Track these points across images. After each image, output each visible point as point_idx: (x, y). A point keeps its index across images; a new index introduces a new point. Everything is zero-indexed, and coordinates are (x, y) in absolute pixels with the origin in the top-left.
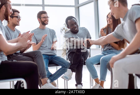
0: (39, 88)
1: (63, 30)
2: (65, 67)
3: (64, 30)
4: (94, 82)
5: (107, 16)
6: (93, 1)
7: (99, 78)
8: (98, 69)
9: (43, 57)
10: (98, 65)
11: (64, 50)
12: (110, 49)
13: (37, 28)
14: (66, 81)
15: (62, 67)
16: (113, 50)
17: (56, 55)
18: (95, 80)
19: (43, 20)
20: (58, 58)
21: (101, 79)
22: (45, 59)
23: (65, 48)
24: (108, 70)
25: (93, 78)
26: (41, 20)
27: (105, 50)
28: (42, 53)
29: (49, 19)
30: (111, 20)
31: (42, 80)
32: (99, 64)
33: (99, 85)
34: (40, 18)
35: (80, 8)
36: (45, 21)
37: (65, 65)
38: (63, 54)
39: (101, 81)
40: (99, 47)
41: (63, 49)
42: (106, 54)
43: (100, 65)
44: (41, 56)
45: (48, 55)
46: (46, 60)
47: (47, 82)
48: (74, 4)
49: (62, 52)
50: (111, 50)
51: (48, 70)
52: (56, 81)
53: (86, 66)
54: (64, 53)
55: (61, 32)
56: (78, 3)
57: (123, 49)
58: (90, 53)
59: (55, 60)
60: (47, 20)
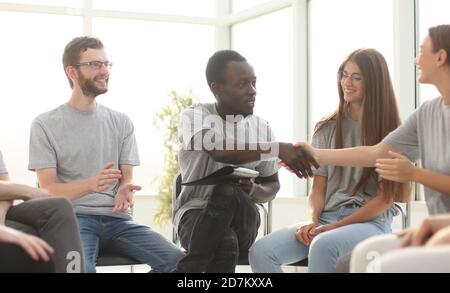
1: (161, 117)
3: (167, 118)
6: (290, 6)
10: (300, 268)
11: (162, 200)
12: (350, 206)
13: (61, 107)
15: (155, 271)
17: (130, 219)
19: (89, 73)
22: (84, 231)
23: (167, 191)
26: (79, 73)
28: (75, 210)
30: (357, 84)
34: (77, 67)
36: (95, 79)
37: (164, 262)
38: (157, 215)
41: (161, 192)
45: (97, 217)
46: (87, 237)
49: (158, 206)
50: (355, 210)
54: (162, 212)
55: (155, 123)
56: (230, 11)
57: (403, 205)
58: (268, 216)
59: (125, 240)
60: (104, 76)
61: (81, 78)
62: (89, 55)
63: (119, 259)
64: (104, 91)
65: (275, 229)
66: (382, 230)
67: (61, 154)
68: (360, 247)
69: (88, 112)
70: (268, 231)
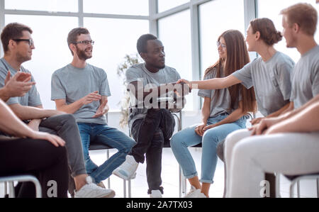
0: (69, 196)
1: (122, 69)
2: (126, 151)
3: (125, 70)
4: (189, 185)
6: (188, 8)
7: (199, 177)
8: (197, 156)
10: (198, 148)
11: (123, 114)
12: (223, 114)
13: (68, 66)
14: (127, 182)
15: (120, 152)
17: (106, 124)
18: (190, 180)
20: (111, 131)
21: (202, 179)
22: (82, 132)
23: (125, 109)
24: (219, 159)
25: (186, 176)
26: (77, 47)
28: (77, 121)
29: (95, 47)
30: (224, 49)
31: (75, 179)
32: (200, 145)
33: (200, 190)
34: (76, 44)
35: (161, 22)
36: (85, 50)
37: (125, 147)
38: (121, 122)
39: (203, 183)
41: (122, 110)
43: (201, 148)
44: (73, 127)
46: (84, 135)
47: (86, 183)
48: (147, 14)
49: (121, 117)
50: (226, 116)
51: (88, 158)
52: (105, 182)
53: (170, 149)
54: (123, 120)
55: (118, 73)
56: (157, 12)
57: (252, 114)
58: (180, 121)
59: (104, 136)
60: (90, 48)
61: (78, 50)
62: (82, 37)
63: (101, 146)
64: (91, 57)
65: (184, 127)
66: (241, 127)
67: (68, 91)
68: (229, 136)
69: (82, 68)
70: (180, 128)
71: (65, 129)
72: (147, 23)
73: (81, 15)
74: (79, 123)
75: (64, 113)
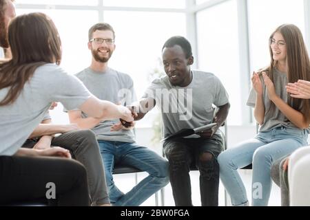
1: (152, 75)
5: (272, 37)
9: (100, 148)
10: (248, 170)
15: (151, 176)
16: (289, 131)
17: (134, 142)
22: (104, 152)
23: (157, 123)
24: (274, 185)
27: (266, 129)
28: (97, 138)
30: (282, 48)
32: (249, 167)
36: (99, 50)
37: (157, 170)
38: (152, 140)
40: (251, 121)
41: (154, 125)
42: (269, 140)
43: (251, 170)
45: (112, 142)
50: (283, 130)
51: (112, 184)
54: (155, 138)
56: (195, 3)
58: (225, 137)
59: (131, 156)
66: (301, 143)
71: (82, 149)
72: (183, 17)
73: (101, 8)
74: (100, 141)
75: (80, 129)
